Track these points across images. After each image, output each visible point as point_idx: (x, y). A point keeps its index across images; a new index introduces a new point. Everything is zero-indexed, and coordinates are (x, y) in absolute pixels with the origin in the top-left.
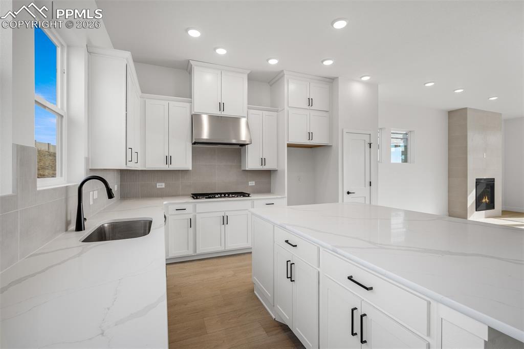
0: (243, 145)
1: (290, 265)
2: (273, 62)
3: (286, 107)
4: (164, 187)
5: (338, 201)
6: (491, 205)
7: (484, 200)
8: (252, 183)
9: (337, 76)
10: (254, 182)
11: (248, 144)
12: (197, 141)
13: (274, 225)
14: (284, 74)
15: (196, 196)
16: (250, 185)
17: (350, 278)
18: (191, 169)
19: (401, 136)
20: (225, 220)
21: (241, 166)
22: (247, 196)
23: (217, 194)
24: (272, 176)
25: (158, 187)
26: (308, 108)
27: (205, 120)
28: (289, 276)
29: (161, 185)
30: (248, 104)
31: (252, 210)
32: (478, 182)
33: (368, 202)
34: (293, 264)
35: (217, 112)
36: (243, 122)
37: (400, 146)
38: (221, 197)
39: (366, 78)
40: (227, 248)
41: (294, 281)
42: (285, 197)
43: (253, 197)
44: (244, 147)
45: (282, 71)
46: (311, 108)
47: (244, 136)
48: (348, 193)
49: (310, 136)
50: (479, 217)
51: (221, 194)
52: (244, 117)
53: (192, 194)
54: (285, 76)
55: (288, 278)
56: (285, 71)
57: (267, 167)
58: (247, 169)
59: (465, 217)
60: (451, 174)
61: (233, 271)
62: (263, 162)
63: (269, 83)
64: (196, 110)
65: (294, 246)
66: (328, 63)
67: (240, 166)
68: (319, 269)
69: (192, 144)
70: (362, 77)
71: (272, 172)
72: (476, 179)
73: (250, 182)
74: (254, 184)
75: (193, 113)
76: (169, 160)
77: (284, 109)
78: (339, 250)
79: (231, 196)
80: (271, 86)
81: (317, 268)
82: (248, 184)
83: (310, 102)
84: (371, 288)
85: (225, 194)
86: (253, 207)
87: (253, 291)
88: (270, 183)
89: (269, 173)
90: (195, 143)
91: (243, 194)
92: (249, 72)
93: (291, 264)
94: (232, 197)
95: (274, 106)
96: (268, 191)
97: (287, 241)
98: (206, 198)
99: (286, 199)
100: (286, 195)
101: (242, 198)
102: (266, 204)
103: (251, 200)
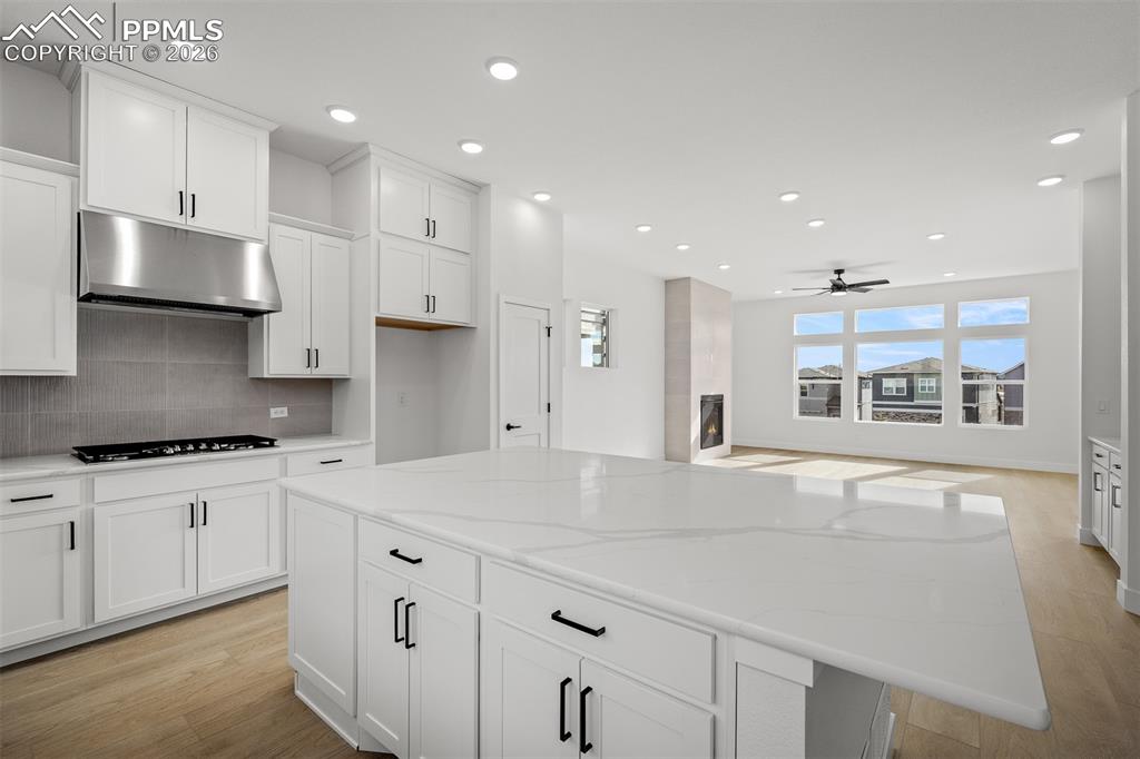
0: (254, 313)
1: (403, 610)
2: (343, 116)
3: (374, 231)
5: (487, 447)
6: (719, 439)
7: (710, 431)
8: (279, 412)
9: (488, 182)
10: (285, 409)
11: (269, 312)
12: (96, 292)
13: (357, 515)
14: (369, 154)
15: (92, 454)
16: (273, 416)
17: (556, 616)
18: (73, 372)
19: (592, 318)
20: (197, 515)
21: (247, 367)
22: (266, 446)
23: (172, 444)
24: (334, 392)
26: (427, 239)
27: (127, 234)
28: (401, 634)
30: (271, 210)
31: (284, 481)
32: (704, 400)
33: (544, 444)
34: (413, 604)
35: (169, 216)
36: (253, 253)
37: (589, 336)
38: (184, 452)
39: (542, 198)
40: (204, 591)
41: (413, 645)
42: (371, 443)
43: (284, 446)
44: (255, 319)
45: (365, 144)
46: (433, 241)
47: (254, 291)
48: (509, 427)
49: (430, 303)
50: (706, 458)
51: (183, 443)
52: (258, 241)
53: (75, 448)
54: (372, 156)
55: (397, 640)
56: (371, 147)
57: (324, 371)
58: (266, 376)
59: (687, 460)
60: (668, 389)
61: (226, 649)
62: (312, 357)
63: (327, 167)
64: (95, 200)
65: (414, 562)
66: (472, 148)
67: (245, 369)
68: (479, 608)
69: (79, 300)
70: (538, 193)
71: (334, 382)
72: (703, 397)
73: (272, 410)
74: (286, 415)
75: (83, 207)
77: (368, 235)
78: (532, 559)
79: (217, 447)
80: (332, 174)
81: (476, 606)
82: (269, 414)
83: (431, 228)
84: (603, 630)
85: (196, 443)
86: (285, 473)
87: (292, 689)
88: (330, 411)
89: (326, 387)
90: (89, 298)
91: (256, 442)
92: (274, 127)
93: (407, 607)
94: (222, 450)
95: (342, 225)
96: (325, 430)
97: (394, 553)
98: (131, 458)
99: (373, 447)
100: (373, 437)
101: (251, 451)
102: (322, 463)
103: (280, 456)
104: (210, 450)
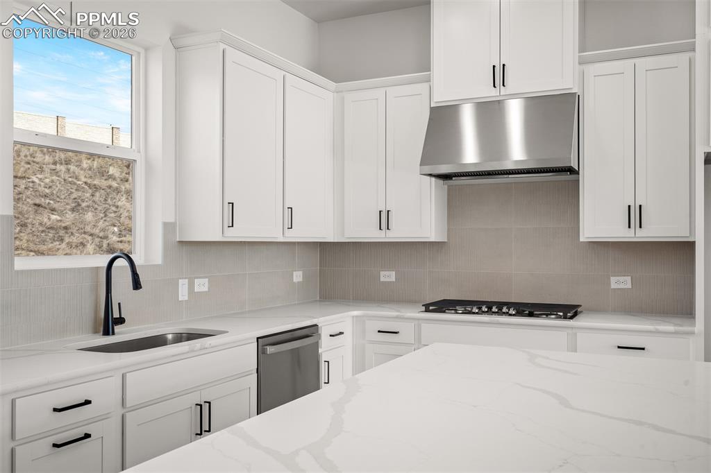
4: (393, 279)
8: (621, 282)
10: (629, 279)
16: (613, 286)
18: (434, 239)
25: (382, 279)
29: (388, 276)
35: (489, 93)
38: (481, 312)
57: (651, 233)
58: (582, 240)
62: (634, 216)
64: (442, 97)
73: (613, 279)
74: (629, 286)
75: (436, 105)
76: (384, 219)
82: (609, 284)
85: (490, 305)
102: (619, 347)
103: (570, 331)
104: (500, 313)
